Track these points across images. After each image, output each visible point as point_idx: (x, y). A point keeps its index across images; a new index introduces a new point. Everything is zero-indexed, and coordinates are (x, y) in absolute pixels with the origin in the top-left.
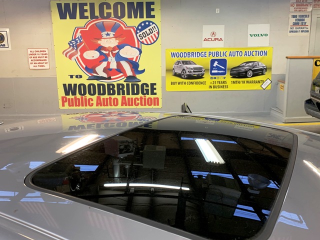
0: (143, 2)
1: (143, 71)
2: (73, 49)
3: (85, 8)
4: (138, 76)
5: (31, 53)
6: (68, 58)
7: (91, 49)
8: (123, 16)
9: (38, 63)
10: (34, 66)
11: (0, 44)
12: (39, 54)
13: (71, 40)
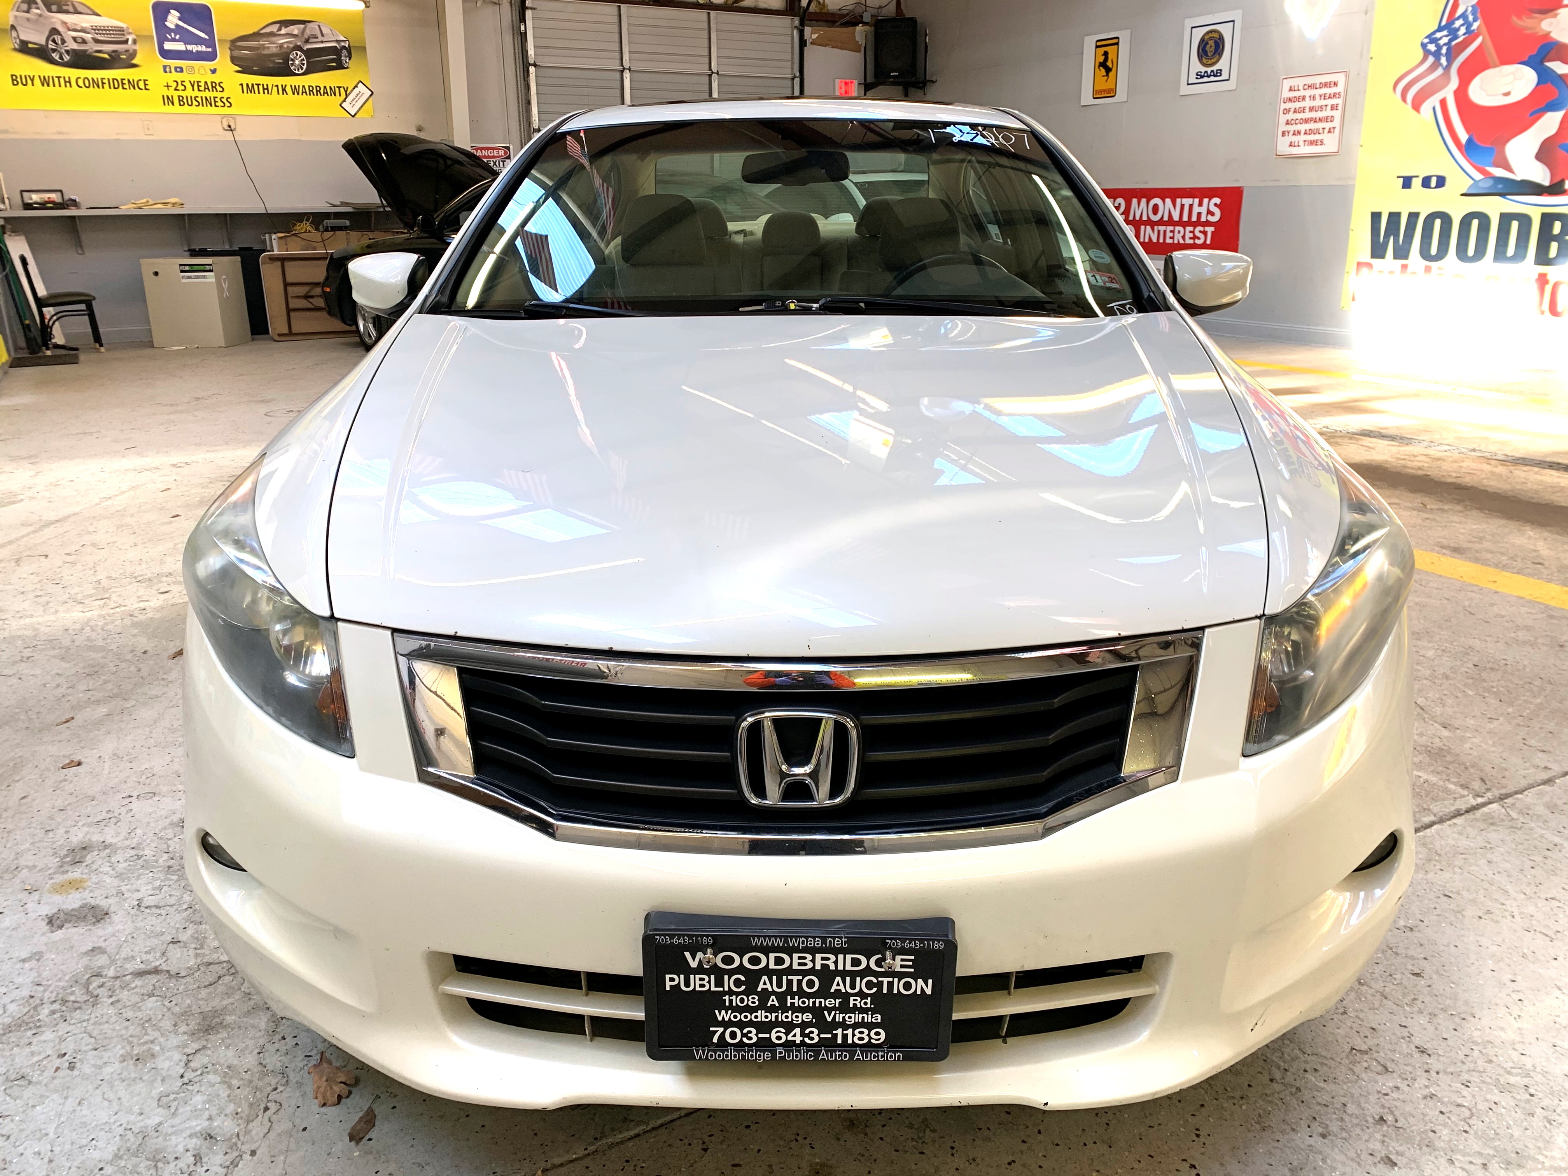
2: (1436, 65)
5: (1292, 94)
6: (1409, 106)
7: (1506, 61)
9: (1305, 133)
10: (1290, 145)
11: (1209, 70)
12: (1313, 98)
13: (1436, 27)
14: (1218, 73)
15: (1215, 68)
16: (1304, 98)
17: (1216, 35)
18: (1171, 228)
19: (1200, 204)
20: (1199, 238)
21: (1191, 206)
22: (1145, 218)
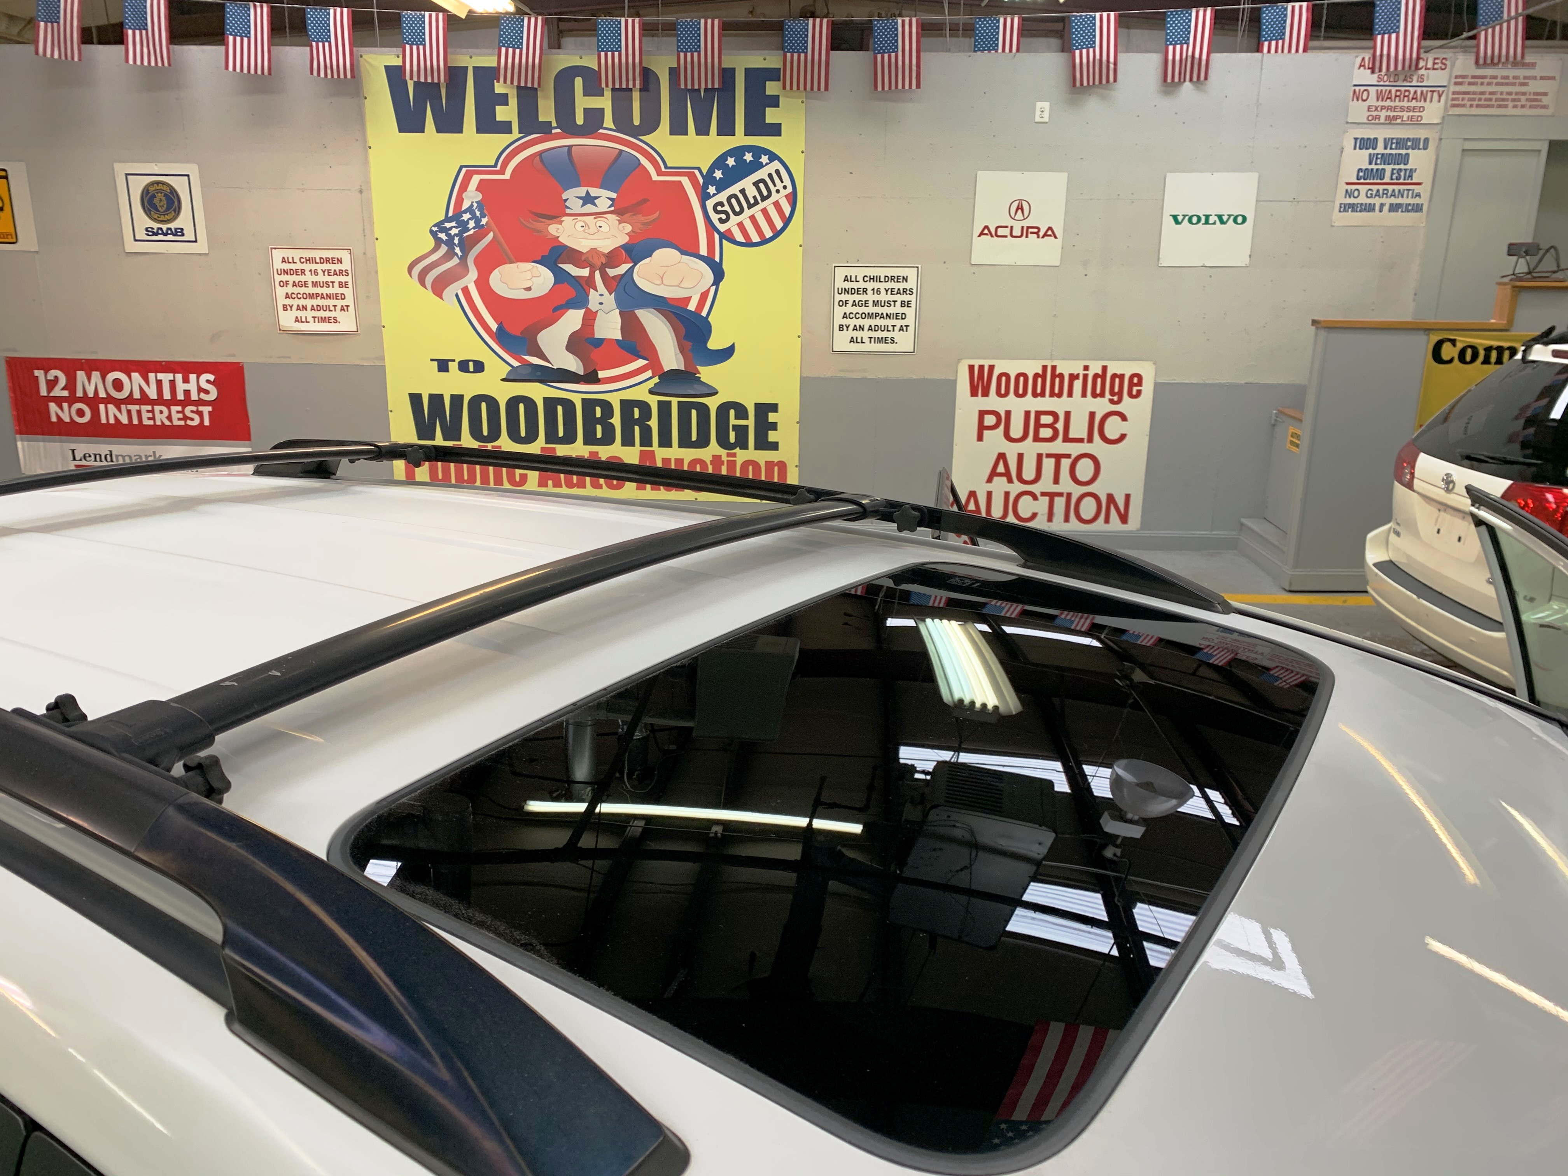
0: (733, 70)
1: (727, 353)
2: (450, 254)
3: (500, 86)
5: (287, 266)
6: (429, 293)
7: (521, 259)
8: (650, 124)
9: (313, 309)
10: (297, 320)
11: (165, 227)
12: (316, 273)
13: (443, 218)
14: (180, 232)
15: (173, 226)
16: (303, 272)
17: (165, 188)
18: (149, 408)
19: (186, 380)
20: (192, 419)
21: (172, 383)
22: (102, 394)
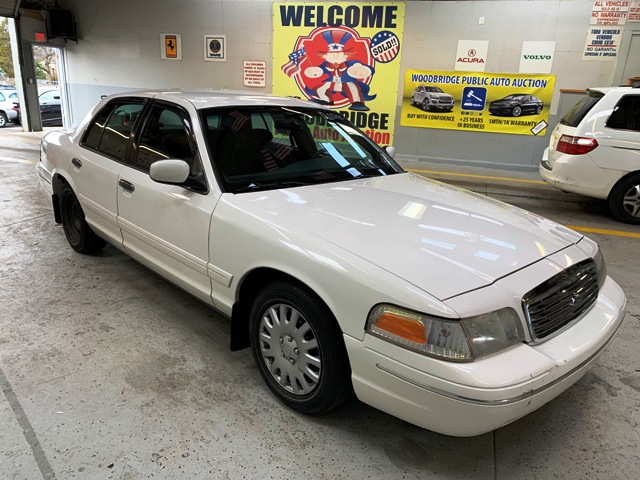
0: (382, 7)
1: (374, 97)
2: (294, 64)
3: (312, 12)
4: (367, 104)
5: (247, 66)
6: (287, 75)
7: (314, 65)
8: (356, 24)
9: (253, 79)
10: (249, 83)
11: (215, 53)
12: (255, 68)
13: (293, 52)
15: (218, 53)
16: (252, 68)
17: (216, 42)
